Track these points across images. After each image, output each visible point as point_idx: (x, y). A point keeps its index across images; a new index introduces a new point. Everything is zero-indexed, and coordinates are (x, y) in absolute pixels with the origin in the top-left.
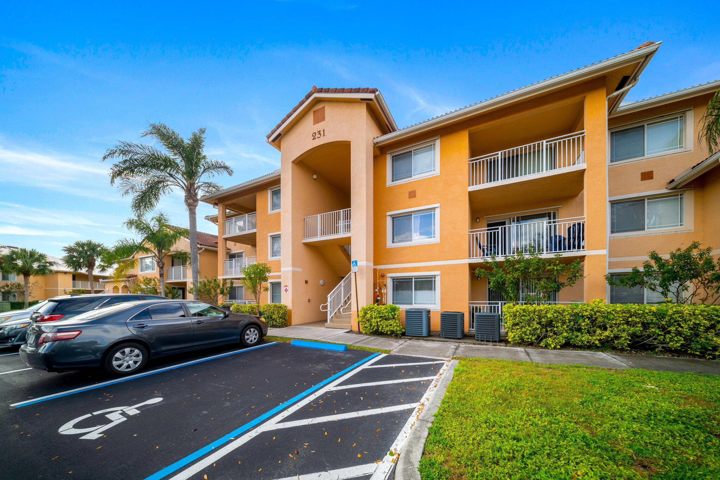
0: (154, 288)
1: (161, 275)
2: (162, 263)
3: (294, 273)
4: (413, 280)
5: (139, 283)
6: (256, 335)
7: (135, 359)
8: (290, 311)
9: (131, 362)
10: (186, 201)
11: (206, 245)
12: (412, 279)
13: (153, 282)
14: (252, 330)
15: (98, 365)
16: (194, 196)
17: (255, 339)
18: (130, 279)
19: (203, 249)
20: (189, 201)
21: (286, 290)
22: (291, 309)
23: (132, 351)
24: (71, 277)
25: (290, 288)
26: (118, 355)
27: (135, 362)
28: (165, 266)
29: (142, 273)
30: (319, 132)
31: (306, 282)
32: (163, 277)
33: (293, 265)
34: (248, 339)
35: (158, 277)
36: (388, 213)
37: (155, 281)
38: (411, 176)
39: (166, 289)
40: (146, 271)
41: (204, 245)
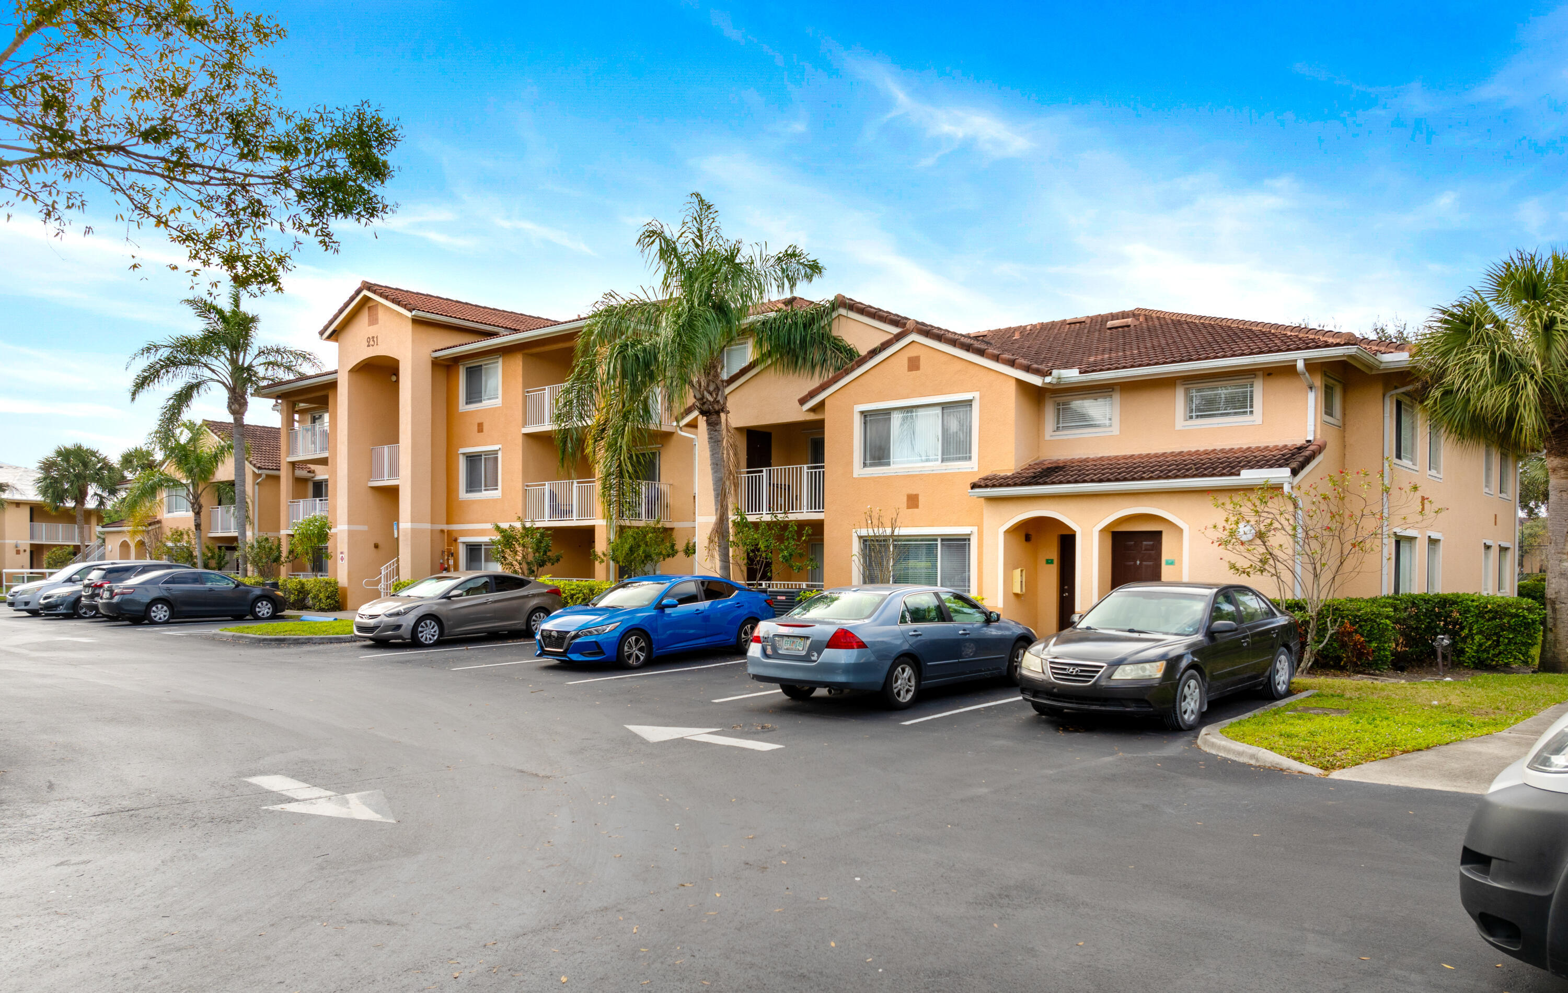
0: (188, 548)
1: (198, 526)
2: (198, 504)
3: (351, 534)
4: (483, 547)
5: (164, 540)
6: (269, 609)
7: (164, 613)
8: (344, 590)
9: (162, 616)
10: (229, 407)
11: (269, 469)
12: (481, 545)
13: (185, 537)
14: (264, 603)
15: (143, 614)
16: (240, 396)
17: (268, 613)
18: (150, 528)
19: (264, 476)
20: (233, 407)
21: (342, 559)
22: (346, 585)
23: (162, 608)
24: (26, 512)
25: (345, 556)
26: (154, 609)
27: (165, 616)
28: (203, 509)
29: (171, 515)
30: (373, 337)
31: (376, 546)
32: (200, 529)
33: (350, 522)
34: (259, 612)
35: (193, 528)
36: (462, 450)
37: (189, 536)
38: (481, 401)
39: (206, 551)
40: (175, 513)
41: (265, 469)
